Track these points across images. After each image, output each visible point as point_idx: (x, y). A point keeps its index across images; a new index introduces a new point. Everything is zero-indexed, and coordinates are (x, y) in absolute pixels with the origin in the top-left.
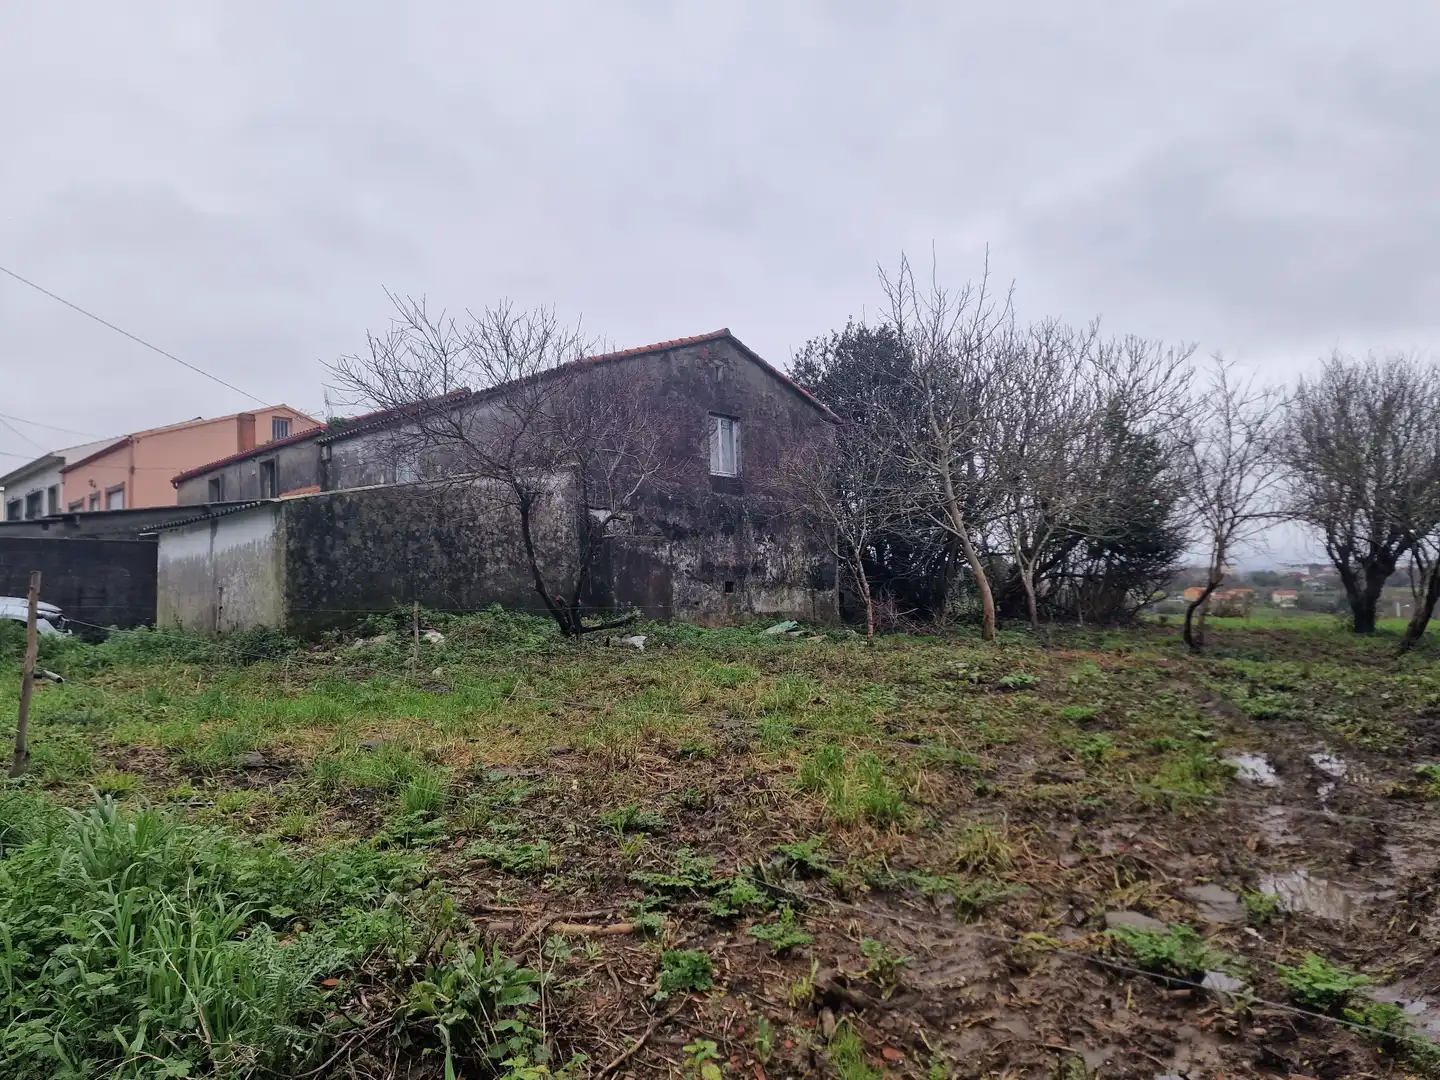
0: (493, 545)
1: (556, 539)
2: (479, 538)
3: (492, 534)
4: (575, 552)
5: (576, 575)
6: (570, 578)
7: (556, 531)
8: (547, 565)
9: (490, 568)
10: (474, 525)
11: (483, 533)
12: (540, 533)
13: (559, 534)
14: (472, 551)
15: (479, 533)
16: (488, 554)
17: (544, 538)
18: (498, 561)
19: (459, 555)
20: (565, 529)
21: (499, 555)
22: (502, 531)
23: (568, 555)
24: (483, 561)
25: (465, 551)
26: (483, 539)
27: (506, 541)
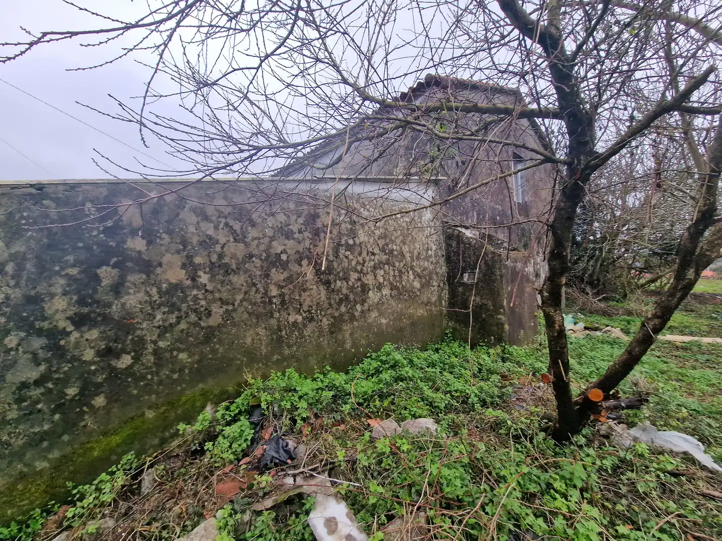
0: (375, 268)
1: (427, 258)
2: (360, 259)
3: (373, 254)
4: (443, 269)
5: (446, 295)
6: (440, 298)
7: (428, 249)
8: (422, 286)
9: (373, 296)
10: (355, 244)
11: (364, 254)
12: (416, 253)
13: (430, 252)
14: (354, 276)
15: (360, 254)
16: (369, 280)
17: (418, 258)
18: (380, 287)
19: (339, 283)
20: (434, 248)
21: (381, 280)
22: (383, 250)
23: (437, 274)
24: (365, 289)
25: (346, 279)
26: (364, 262)
27: (388, 263)
